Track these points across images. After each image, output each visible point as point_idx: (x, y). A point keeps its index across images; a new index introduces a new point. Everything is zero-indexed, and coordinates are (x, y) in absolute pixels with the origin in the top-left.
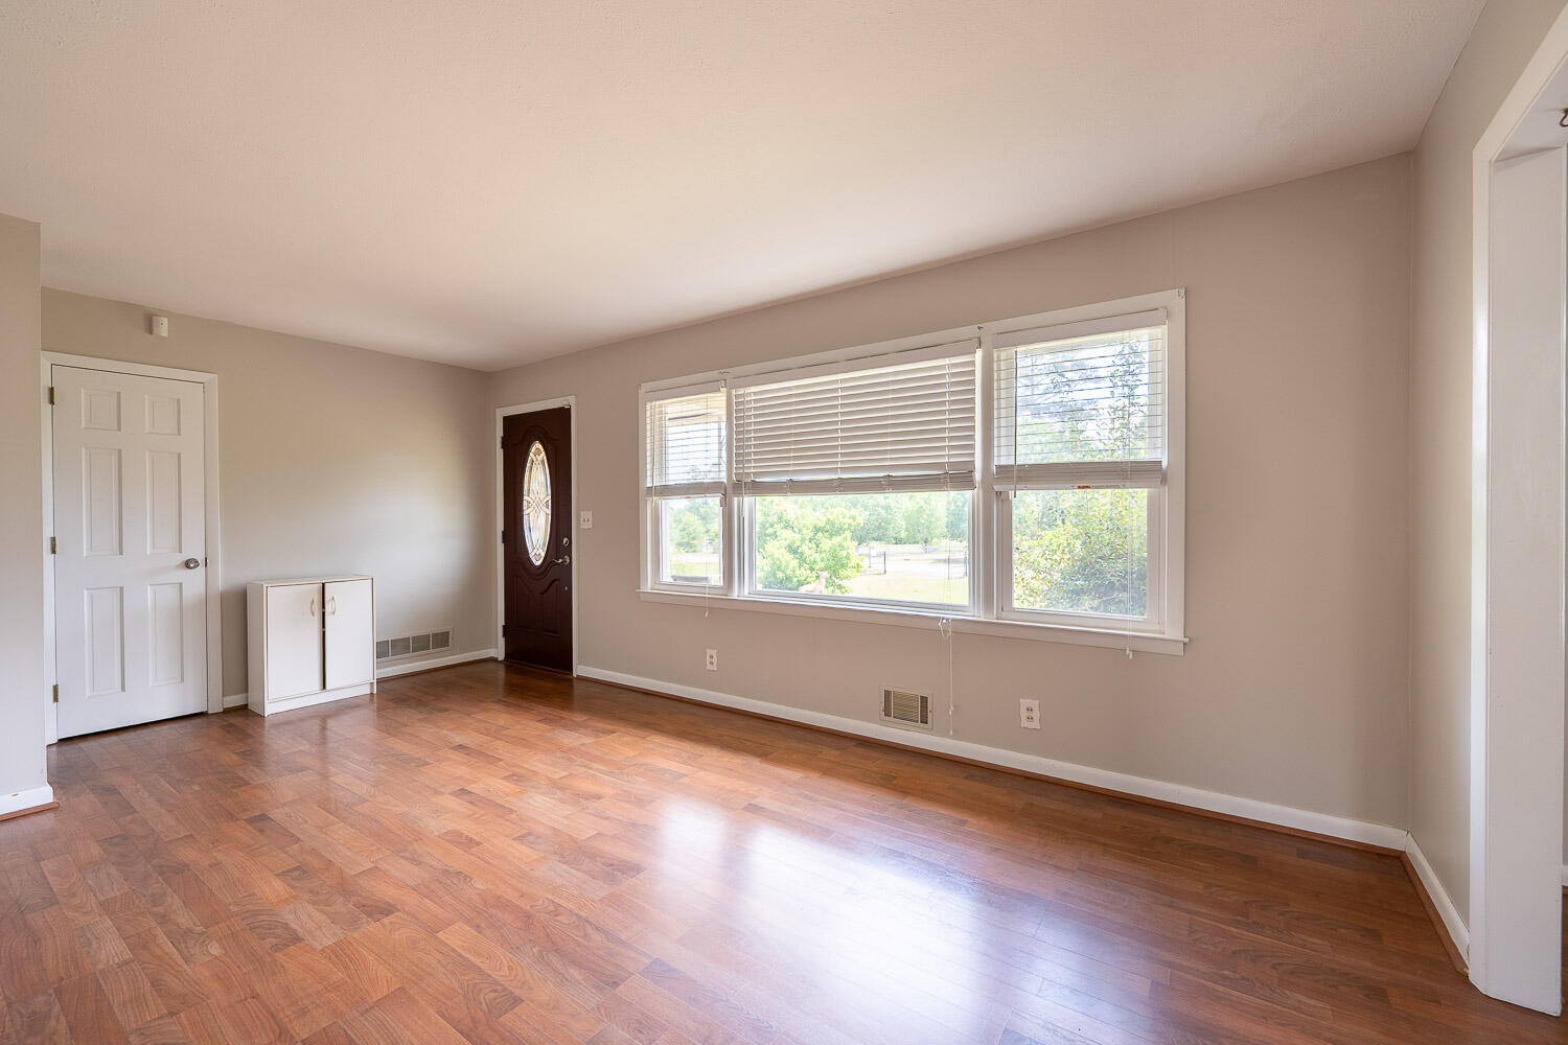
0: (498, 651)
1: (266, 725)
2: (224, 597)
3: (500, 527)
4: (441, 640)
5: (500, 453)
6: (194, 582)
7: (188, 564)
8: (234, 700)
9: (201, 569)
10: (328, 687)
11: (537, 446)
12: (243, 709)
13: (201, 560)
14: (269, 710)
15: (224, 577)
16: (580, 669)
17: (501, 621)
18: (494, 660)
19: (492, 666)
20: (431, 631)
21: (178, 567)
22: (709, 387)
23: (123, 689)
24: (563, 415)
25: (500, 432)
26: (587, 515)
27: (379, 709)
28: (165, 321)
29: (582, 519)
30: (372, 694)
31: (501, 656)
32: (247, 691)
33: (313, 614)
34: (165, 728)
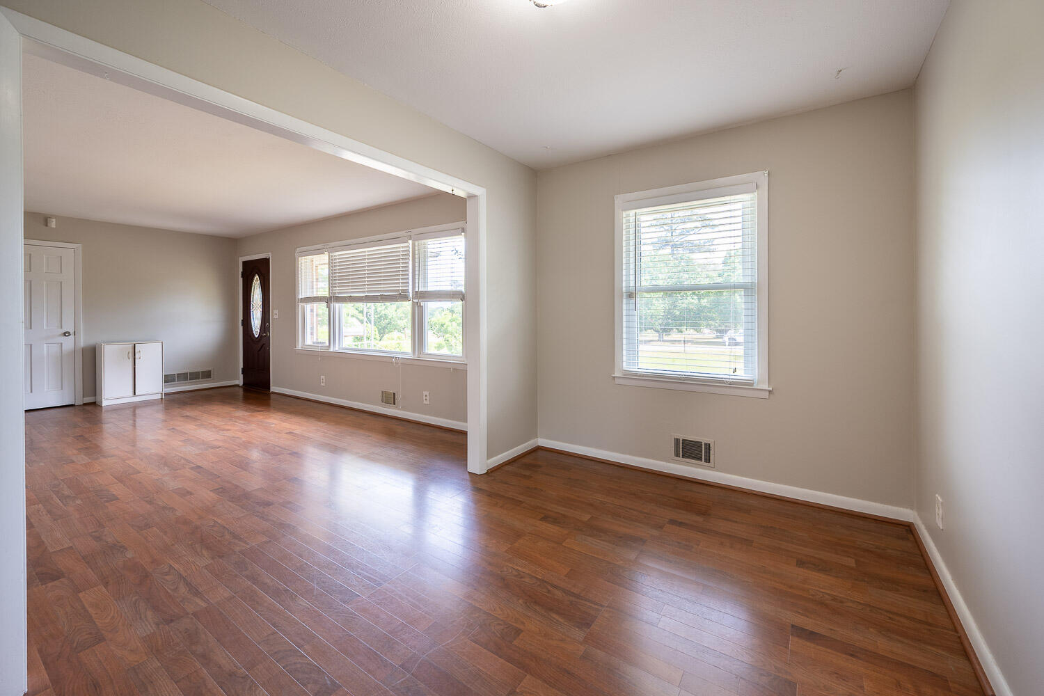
0: (240, 382)
1: (103, 411)
2: (84, 350)
3: (241, 318)
4: (207, 375)
5: (241, 280)
6: (68, 343)
7: (66, 334)
8: (89, 400)
9: (72, 337)
10: (137, 394)
11: (257, 276)
12: (94, 404)
13: (72, 332)
14: (105, 403)
15: (83, 342)
16: (273, 389)
17: (241, 366)
18: (238, 386)
19: (237, 388)
20: (200, 370)
21: (60, 335)
22: (320, 251)
23: (31, 392)
24: (266, 262)
25: (241, 269)
26: (276, 312)
27: (166, 406)
28: (54, 220)
29: (274, 314)
30: (162, 399)
31: (241, 384)
32: (95, 395)
33: (129, 358)
34: (52, 411)
